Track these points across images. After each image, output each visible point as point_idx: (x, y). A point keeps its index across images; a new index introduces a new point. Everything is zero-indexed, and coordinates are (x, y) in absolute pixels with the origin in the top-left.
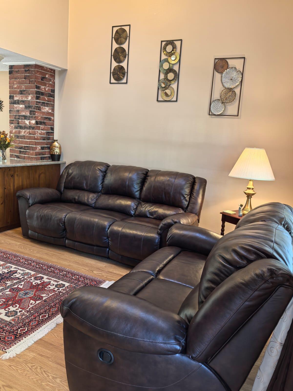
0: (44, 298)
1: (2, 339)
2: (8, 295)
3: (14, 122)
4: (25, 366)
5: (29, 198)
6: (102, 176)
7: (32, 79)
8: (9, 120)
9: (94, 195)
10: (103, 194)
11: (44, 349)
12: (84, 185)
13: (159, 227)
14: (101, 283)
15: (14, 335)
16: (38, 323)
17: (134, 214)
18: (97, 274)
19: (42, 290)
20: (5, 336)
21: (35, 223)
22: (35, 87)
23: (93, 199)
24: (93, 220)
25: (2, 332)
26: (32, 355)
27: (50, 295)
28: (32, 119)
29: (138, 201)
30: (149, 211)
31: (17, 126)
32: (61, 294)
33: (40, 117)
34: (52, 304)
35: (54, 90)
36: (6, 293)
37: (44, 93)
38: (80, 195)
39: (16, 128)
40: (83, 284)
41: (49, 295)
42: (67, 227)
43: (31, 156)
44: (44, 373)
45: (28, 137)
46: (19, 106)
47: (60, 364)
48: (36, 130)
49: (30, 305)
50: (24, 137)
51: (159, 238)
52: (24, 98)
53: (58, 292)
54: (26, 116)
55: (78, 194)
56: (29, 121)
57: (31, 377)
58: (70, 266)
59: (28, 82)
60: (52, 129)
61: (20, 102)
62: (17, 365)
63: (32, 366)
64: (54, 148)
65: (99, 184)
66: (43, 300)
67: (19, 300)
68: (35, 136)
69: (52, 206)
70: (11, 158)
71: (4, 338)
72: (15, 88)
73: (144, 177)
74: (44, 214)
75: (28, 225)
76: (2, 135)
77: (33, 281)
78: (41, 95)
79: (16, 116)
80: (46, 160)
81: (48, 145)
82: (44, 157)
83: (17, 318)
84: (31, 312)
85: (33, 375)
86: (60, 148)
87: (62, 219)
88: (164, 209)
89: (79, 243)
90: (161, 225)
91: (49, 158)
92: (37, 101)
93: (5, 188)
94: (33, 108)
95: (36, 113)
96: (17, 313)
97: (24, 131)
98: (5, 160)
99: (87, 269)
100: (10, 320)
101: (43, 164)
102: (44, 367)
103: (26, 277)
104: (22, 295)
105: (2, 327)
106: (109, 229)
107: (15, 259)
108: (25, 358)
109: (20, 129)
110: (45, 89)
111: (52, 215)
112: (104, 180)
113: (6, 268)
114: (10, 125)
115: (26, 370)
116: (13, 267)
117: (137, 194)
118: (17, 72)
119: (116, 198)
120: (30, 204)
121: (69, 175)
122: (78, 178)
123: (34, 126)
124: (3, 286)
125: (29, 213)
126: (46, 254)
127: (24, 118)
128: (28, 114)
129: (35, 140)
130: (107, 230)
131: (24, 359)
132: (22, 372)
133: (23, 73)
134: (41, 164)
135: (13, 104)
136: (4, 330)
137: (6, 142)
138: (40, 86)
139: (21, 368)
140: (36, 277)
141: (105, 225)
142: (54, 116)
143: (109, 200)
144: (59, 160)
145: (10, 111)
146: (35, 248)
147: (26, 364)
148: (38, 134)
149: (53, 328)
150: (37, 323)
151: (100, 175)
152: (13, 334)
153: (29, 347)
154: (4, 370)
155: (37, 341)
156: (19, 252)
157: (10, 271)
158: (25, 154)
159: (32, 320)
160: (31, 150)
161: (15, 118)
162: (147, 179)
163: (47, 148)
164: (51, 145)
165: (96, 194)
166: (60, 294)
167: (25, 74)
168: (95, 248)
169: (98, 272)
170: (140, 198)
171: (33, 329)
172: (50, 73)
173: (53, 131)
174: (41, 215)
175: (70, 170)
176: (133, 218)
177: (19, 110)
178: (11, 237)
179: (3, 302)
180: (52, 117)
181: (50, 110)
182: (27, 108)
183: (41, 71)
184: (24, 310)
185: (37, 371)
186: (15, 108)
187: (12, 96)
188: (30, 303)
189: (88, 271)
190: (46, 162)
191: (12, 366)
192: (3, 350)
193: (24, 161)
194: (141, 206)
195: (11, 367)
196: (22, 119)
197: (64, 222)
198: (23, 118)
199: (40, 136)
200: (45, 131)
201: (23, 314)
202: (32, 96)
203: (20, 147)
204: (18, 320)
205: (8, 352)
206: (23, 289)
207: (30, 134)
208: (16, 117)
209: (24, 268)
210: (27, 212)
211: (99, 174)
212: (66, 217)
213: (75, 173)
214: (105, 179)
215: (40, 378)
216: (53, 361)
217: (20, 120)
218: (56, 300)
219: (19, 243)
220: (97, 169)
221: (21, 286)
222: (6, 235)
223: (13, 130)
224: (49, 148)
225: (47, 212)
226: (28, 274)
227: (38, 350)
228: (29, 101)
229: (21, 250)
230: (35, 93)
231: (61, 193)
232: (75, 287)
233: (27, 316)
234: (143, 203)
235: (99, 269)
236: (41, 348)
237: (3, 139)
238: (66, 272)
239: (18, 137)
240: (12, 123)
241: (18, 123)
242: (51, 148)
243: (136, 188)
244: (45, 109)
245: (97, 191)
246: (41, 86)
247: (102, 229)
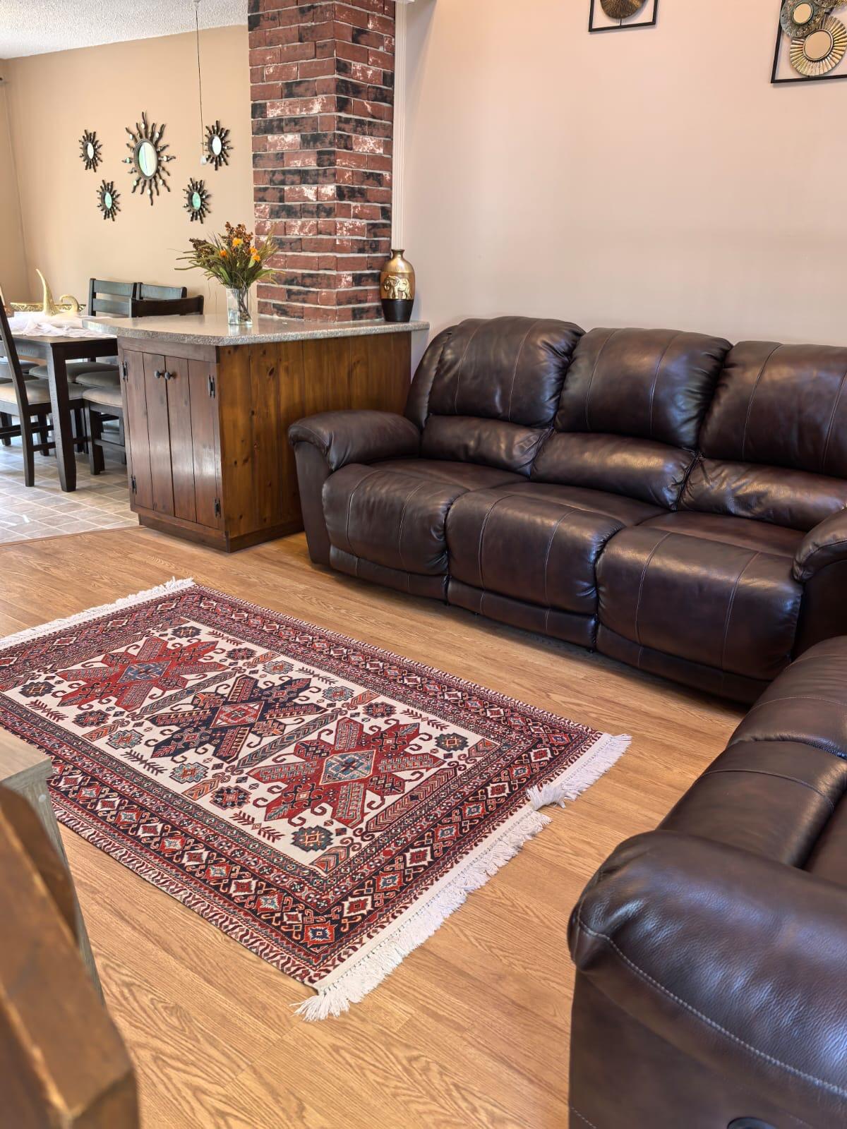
0: (409, 787)
1: (296, 935)
2: (292, 768)
3: (268, 195)
4: (385, 1054)
5: (327, 444)
6: (559, 368)
7: (322, 37)
8: (253, 190)
9: (530, 434)
10: (560, 431)
11: (439, 990)
12: (497, 399)
13: (801, 557)
14: (585, 739)
15: (333, 922)
16: (404, 881)
17: (677, 502)
18: (564, 705)
19: (397, 755)
20: (303, 925)
21: (350, 525)
22: (333, 66)
23: (527, 448)
24: (542, 522)
25: (293, 910)
26: (400, 1011)
27: (427, 775)
28: (325, 179)
29: (690, 457)
30: (734, 490)
31: (277, 208)
32: (459, 773)
33: (350, 173)
34: (439, 812)
35: (392, 76)
36: (284, 759)
37: (363, 86)
38: (485, 435)
39: (275, 213)
40: (525, 741)
41: (422, 775)
42: (454, 545)
43: (323, 307)
44: (455, 1093)
45: (312, 244)
46: (283, 139)
47: (507, 1062)
48: (337, 219)
49: (366, 810)
50: (299, 244)
51: (800, 595)
52: (298, 110)
53: (449, 764)
54: (306, 172)
55: (476, 433)
56: (315, 187)
57: (414, 1107)
58: (469, 669)
59: (311, 51)
60: (386, 213)
61: (287, 125)
62: (357, 1049)
63: (410, 1060)
64: (393, 277)
65: (548, 398)
66: (406, 792)
67: (328, 787)
68: (335, 240)
69: (399, 470)
70: (263, 316)
71: (302, 933)
72: (270, 77)
73: (716, 367)
74: (377, 499)
75: (326, 531)
76: (235, 239)
77: (363, 720)
78: (354, 93)
79: (274, 173)
80: (367, 318)
81: (374, 269)
82: (363, 309)
83: (332, 859)
84: (373, 836)
85: (418, 1097)
86: (411, 278)
87: (438, 515)
88: (793, 487)
89: (492, 596)
90: (808, 548)
91: (377, 311)
92: (340, 117)
93: (253, 413)
94: (327, 141)
95: (338, 160)
96: (332, 837)
97: (299, 222)
98: (247, 322)
99: (525, 682)
100: (312, 864)
101: (362, 333)
102: (453, 1070)
103: (339, 704)
104: (336, 769)
105: (290, 889)
106: (602, 556)
107: (297, 640)
108: (381, 1021)
109: (288, 218)
110: (363, 71)
111: (403, 504)
112: (562, 384)
113: (275, 668)
114: (256, 206)
115: (393, 1073)
116: (296, 668)
117: (687, 432)
118: (273, 19)
119: (610, 446)
120: (332, 463)
121: (446, 367)
122: (475, 377)
123: (332, 206)
124: (274, 735)
125: (331, 491)
126: (389, 623)
127: (301, 178)
128: (312, 165)
129: (336, 252)
130: (593, 558)
131: (381, 1028)
132: (378, 1079)
133: (294, 20)
134: (356, 334)
135: (265, 133)
136: (296, 901)
137: (248, 260)
138: (350, 64)
139: (372, 1062)
140: (371, 706)
141: (585, 539)
142: (390, 170)
143: (582, 453)
144: (406, 318)
145: (255, 156)
146: (352, 603)
147: (388, 1046)
148: (345, 232)
149: (458, 906)
150: (399, 882)
151: (551, 365)
152: (327, 919)
153: (389, 976)
154: (319, 1063)
155: (411, 954)
156: (307, 616)
157: (286, 679)
158: (304, 301)
159: (382, 870)
160: (324, 286)
161: (271, 181)
162: (728, 375)
163: (370, 280)
164: (381, 270)
165: (538, 431)
166: (456, 774)
167: (301, 25)
168: (547, 613)
169: (568, 699)
170: (697, 446)
171: (392, 904)
172: (381, 15)
173: (387, 222)
174: (368, 502)
175: (449, 351)
176: (670, 517)
177: (283, 154)
178: (276, 565)
179: (280, 794)
180: (384, 173)
181: (379, 148)
182: (308, 144)
183: (350, 6)
184: (352, 828)
185: (430, 1080)
186: (270, 147)
187: (260, 104)
188: (367, 802)
189: (531, 690)
190: (367, 324)
191: (343, 1052)
192: (303, 983)
193: (303, 324)
194: (704, 471)
195: (341, 1056)
196: (293, 183)
197: (445, 526)
198: (297, 178)
199: (351, 237)
200: (365, 222)
201: (350, 841)
202: (323, 100)
203: (289, 278)
204: (337, 864)
205: (321, 993)
206: (337, 748)
207: (319, 233)
208: (274, 178)
209: (330, 672)
210: (324, 490)
211: (545, 364)
212: (449, 509)
213: (463, 361)
214: (570, 378)
215: (446, 1114)
216: (479, 1043)
217: (286, 188)
218: (448, 796)
219: (302, 587)
220: (539, 343)
221: (328, 734)
222: (262, 558)
223: (265, 222)
224: (377, 279)
225: (387, 492)
226: (342, 693)
227: (420, 993)
228: (315, 119)
229: (311, 609)
230: (333, 86)
231: (421, 430)
232: (499, 750)
233: (362, 853)
234: (709, 464)
235: (567, 687)
236: (429, 985)
237: (241, 252)
238: (463, 692)
239: (281, 244)
240: (263, 200)
241: (282, 199)
242: (382, 280)
243: (682, 410)
244: (365, 142)
245: (539, 422)
246: (353, 63)
247: (576, 551)
